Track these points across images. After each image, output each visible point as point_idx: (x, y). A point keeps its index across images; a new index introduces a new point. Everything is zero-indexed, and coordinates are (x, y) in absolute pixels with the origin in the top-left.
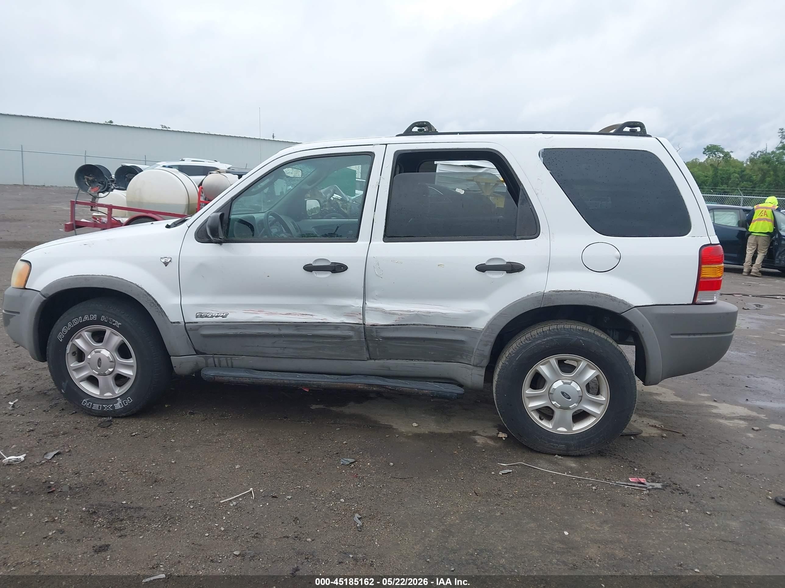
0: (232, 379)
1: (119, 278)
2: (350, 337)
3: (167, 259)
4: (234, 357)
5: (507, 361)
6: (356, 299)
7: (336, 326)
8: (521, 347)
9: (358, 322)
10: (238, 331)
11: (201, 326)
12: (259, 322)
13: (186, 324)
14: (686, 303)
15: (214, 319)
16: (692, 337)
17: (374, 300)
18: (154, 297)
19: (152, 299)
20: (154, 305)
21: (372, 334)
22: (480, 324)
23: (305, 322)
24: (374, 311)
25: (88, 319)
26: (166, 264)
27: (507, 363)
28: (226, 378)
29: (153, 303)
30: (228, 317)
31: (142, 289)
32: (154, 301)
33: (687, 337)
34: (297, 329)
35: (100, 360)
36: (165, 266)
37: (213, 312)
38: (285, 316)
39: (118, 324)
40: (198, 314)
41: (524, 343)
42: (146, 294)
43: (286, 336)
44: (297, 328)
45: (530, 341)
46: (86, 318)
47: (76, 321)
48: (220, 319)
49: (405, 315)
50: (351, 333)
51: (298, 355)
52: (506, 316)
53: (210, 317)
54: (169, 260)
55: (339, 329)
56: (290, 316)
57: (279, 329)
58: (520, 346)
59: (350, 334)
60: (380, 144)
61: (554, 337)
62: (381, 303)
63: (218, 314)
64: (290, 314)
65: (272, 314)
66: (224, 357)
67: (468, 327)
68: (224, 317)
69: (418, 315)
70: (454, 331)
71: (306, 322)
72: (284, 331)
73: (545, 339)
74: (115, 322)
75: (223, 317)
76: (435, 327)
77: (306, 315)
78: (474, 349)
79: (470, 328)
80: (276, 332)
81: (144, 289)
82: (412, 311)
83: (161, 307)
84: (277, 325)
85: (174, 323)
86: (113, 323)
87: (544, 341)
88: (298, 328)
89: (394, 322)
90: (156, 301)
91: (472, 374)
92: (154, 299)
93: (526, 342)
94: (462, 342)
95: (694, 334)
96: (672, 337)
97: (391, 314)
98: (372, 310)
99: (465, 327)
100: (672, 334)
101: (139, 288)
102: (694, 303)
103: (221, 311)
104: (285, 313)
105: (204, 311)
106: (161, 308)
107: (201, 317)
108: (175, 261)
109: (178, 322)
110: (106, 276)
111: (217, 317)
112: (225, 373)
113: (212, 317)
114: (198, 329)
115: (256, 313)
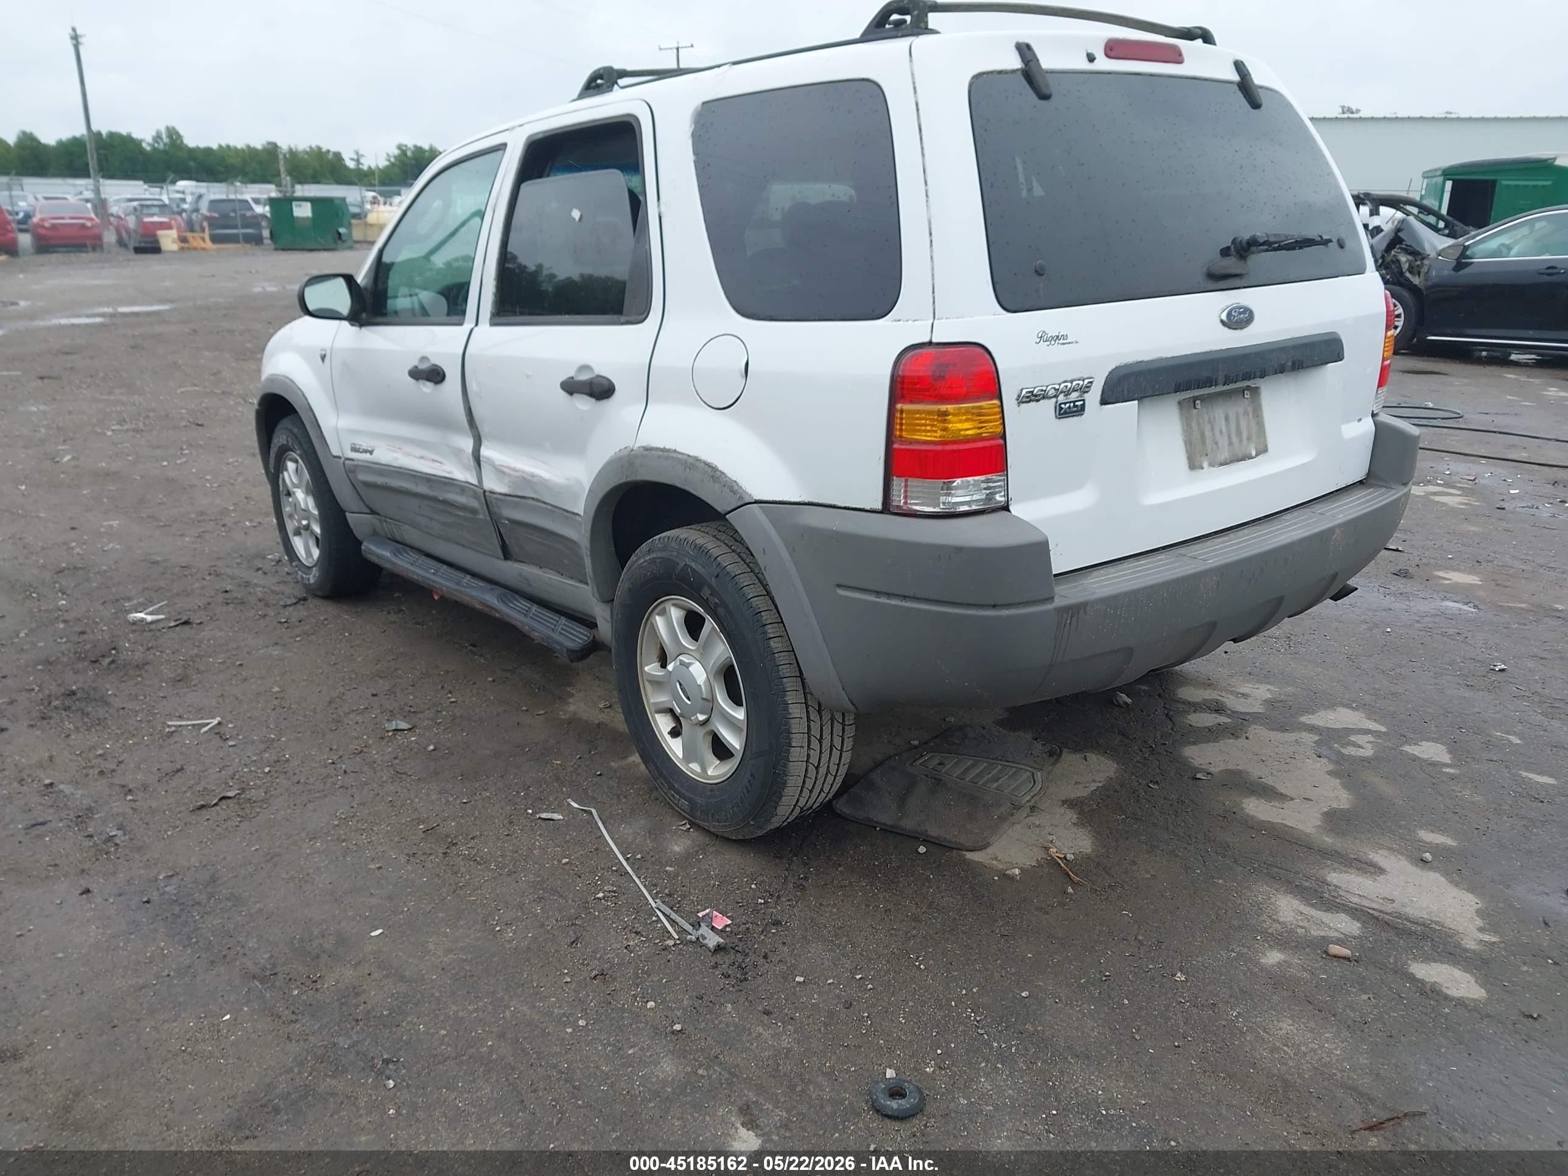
2: (476, 511)
3: (323, 352)
4: (400, 525)
7: (462, 488)
10: (384, 481)
11: (356, 466)
12: (398, 467)
14: (868, 508)
16: (883, 600)
17: (488, 443)
19: (313, 417)
20: (314, 426)
21: (495, 510)
24: (487, 463)
26: (323, 359)
30: (374, 454)
31: (306, 398)
33: (871, 598)
34: (430, 486)
36: (322, 363)
37: (363, 444)
38: (418, 460)
40: (352, 446)
42: (308, 407)
43: (424, 497)
44: (429, 484)
49: (512, 475)
50: (476, 504)
53: (362, 453)
54: (324, 354)
55: (465, 493)
56: (422, 461)
57: (415, 483)
60: (519, 127)
62: (494, 450)
63: (367, 447)
64: (422, 457)
65: (408, 454)
66: (393, 523)
68: (371, 455)
69: (524, 479)
70: (567, 519)
72: (420, 488)
77: (436, 461)
82: (517, 469)
84: (412, 476)
85: (336, 457)
89: (508, 489)
90: (317, 420)
94: (576, 544)
95: (889, 595)
96: (841, 592)
97: (501, 471)
100: (839, 586)
101: (303, 397)
102: (887, 508)
104: (419, 455)
107: (355, 451)
109: (339, 456)
111: (366, 452)
114: (354, 471)
115: (396, 452)
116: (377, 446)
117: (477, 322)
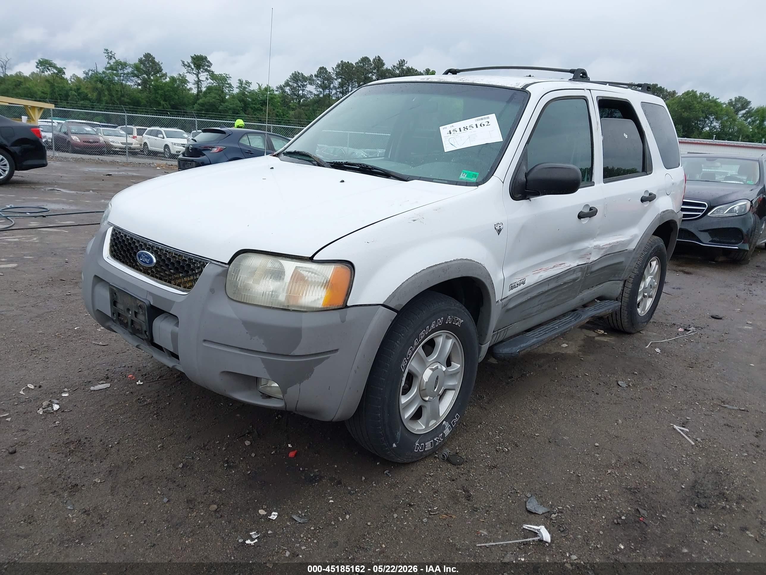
2: (577, 278)
3: (500, 226)
6: (591, 240)
7: (574, 270)
9: (586, 262)
11: (510, 300)
12: (541, 281)
13: (502, 301)
15: (519, 288)
22: (632, 246)
23: (561, 272)
24: (596, 248)
25: (434, 326)
26: (499, 231)
27: (638, 272)
32: (491, 281)
35: (438, 378)
36: (498, 234)
38: (553, 269)
39: (460, 322)
40: (510, 286)
44: (557, 280)
47: (422, 336)
50: (580, 274)
53: (516, 287)
54: (502, 227)
55: (575, 272)
57: (548, 285)
60: (587, 90)
61: (653, 247)
62: (598, 241)
63: (521, 281)
64: (554, 267)
65: (547, 269)
69: (612, 246)
70: (620, 254)
72: (550, 286)
74: (458, 321)
75: (523, 283)
77: (562, 264)
78: (626, 267)
79: (627, 250)
82: (611, 243)
85: (497, 302)
86: (455, 323)
89: (601, 256)
91: (618, 287)
94: (621, 263)
99: (624, 251)
101: (484, 268)
103: (524, 277)
105: (517, 280)
107: (512, 289)
111: (520, 284)
112: (524, 345)
113: (518, 285)
114: (507, 305)
115: (539, 272)
116: (527, 276)
117: (599, 183)
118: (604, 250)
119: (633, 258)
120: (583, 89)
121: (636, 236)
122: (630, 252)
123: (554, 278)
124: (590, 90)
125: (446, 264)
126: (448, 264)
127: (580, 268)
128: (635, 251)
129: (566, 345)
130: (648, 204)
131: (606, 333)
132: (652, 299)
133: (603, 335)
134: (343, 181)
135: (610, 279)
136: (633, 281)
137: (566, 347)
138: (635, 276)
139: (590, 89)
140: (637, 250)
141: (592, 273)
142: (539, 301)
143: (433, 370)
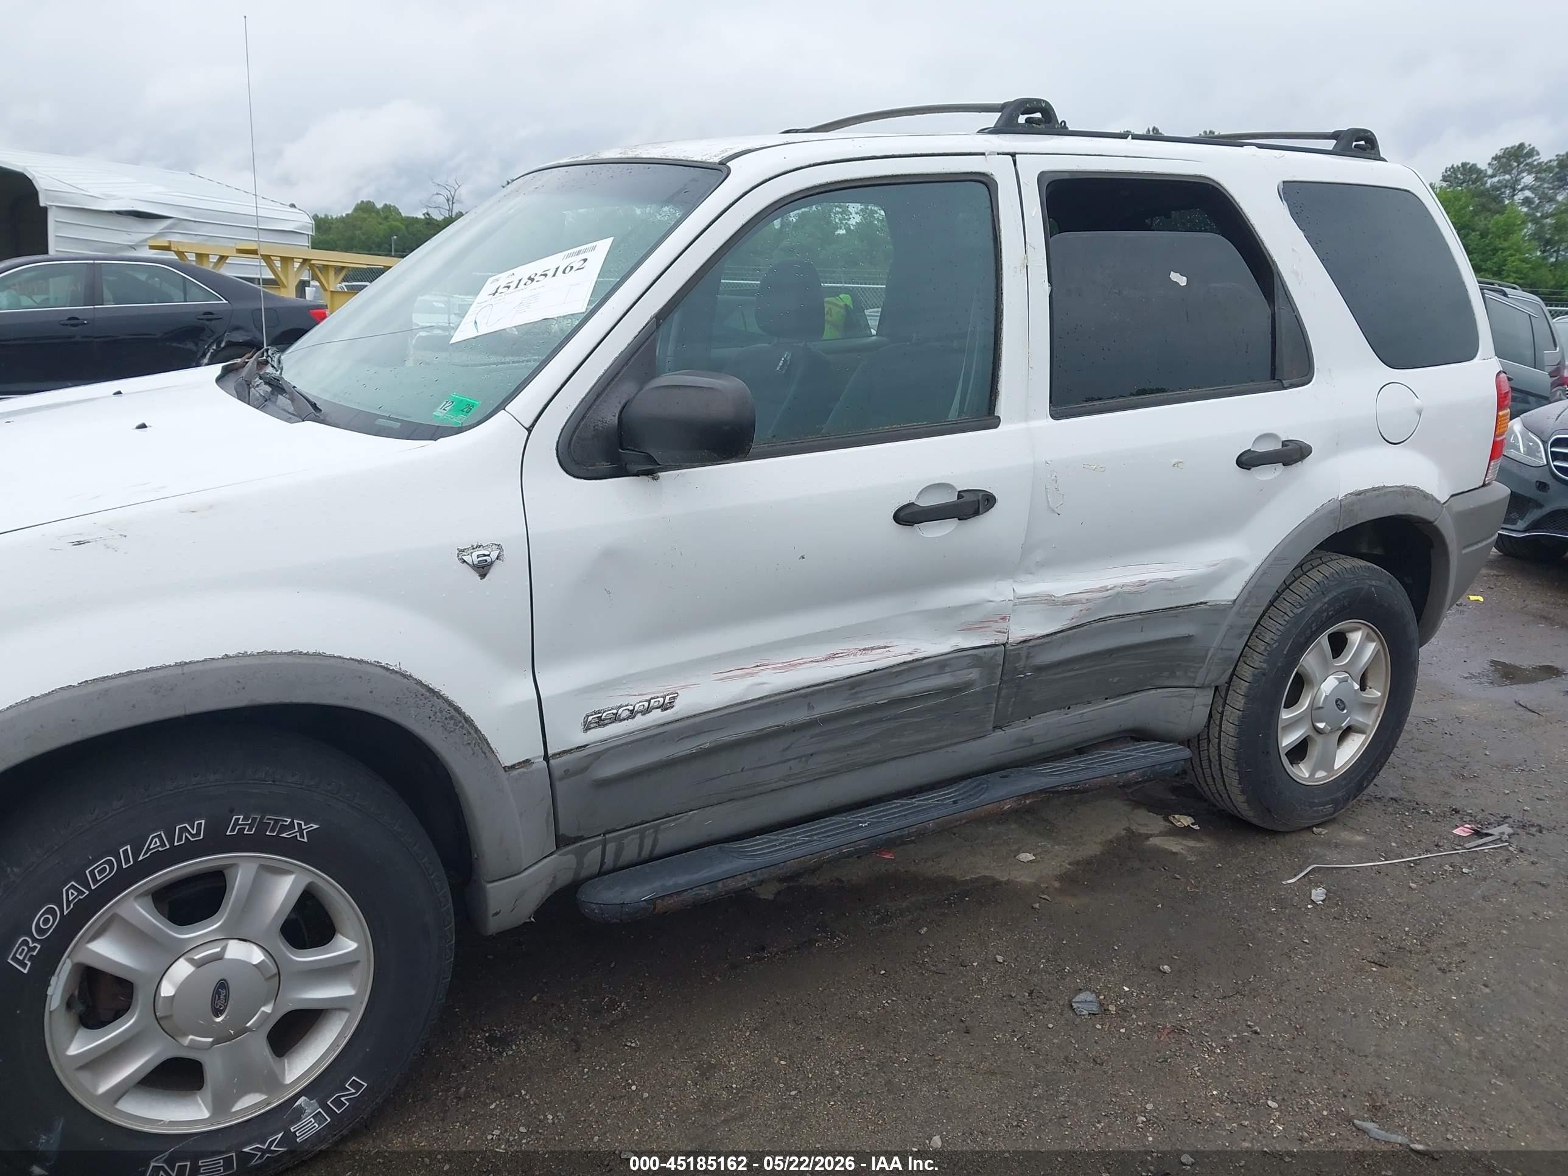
0: (706, 892)
1: (307, 654)
2: (968, 685)
3: (487, 553)
4: (664, 823)
5: (1264, 662)
6: (997, 580)
7: (941, 664)
8: (1288, 626)
9: (993, 642)
10: (706, 741)
11: (597, 756)
12: (759, 699)
13: (552, 761)
14: (1476, 486)
15: (640, 721)
16: (1474, 548)
17: (1030, 577)
18: (451, 698)
19: (446, 706)
20: (456, 724)
21: (1017, 665)
22: (1228, 592)
23: (872, 669)
24: (1031, 603)
25: (163, 844)
26: (483, 569)
27: (1265, 666)
28: (688, 896)
29: (452, 718)
30: (679, 704)
31: (405, 676)
32: (453, 712)
33: (1471, 549)
34: (852, 694)
35: (222, 986)
36: (476, 576)
37: (633, 700)
38: (825, 663)
39: (303, 829)
40: (590, 718)
41: (1291, 614)
42: (424, 691)
43: (826, 720)
44: (853, 691)
45: (1303, 609)
46: (154, 843)
47: (101, 872)
48: (657, 716)
49: (1095, 599)
50: (973, 674)
51: (839, 765)
52: (1285, 562)
53: (627, 719)
54: (494, 555)
55: (948, 669)
56: (837, 661)
57: (810, 707)
58: (1285, 623)
59: (971, 676)
60: (998, 154)
61: (1339, 591)
62: (1044, 582)
63: (649, 701)
64: (834, 656)
65: (790, 666)
66: (632, 833)
67: (1201, 603)
68: (667, 709)
69: (1120, 595)
70: (1176, 616)
71: (875, 670)
72: (823, 709)
73: (1327, 599)
74: (291, 826)
75: (664, 707)
76: (1140, 617)
77: (873, 649)
78: (1208, 650)
79: (1205, 603)
80: (801, 716)
81: (410, 676)
82: (1109, 587)
83: (477, 723)
84: (801, 696)
85: (513, 767)
86: (280, 831)
87: (1326, 603)
88: (857, 689)
89: (1068, 622)
90: (457, 710)
91: (1193, 707)
92: (450, 704)
93: (1295, 611)
94: (1188, 638)
97: (1068, 602)
98: (1026, 603)
99: (1197, 604)
100: (1465, 548)
101: (393, 676)
102: (1484, 484)
103: (657, 690)
104: (823, 655)
105: (605, 703)
106: (477, 730)
107: (600, 726)
108: (515, 554)
109: (527, 762)
110: (245, 655)
111: (646, 711)
112: (682, 880)
113: (633, 714)
114: (587, 768)
115: (752, 674)
116: (683, 687)
117: (1027, 418)
118: (1077, 608)
119: (1231, 627)
120: (983, 154)
121: (1235, 565)
122: (1220, 610)
123: (828, 689)
124: (1013, 155)
125: (179, 671)
126: (186, 669)
127: (973, 657)
128: (1236, 608)
129: (1030, 857)
130: (1277, 474)
131: (1196, 827)
132: (1363, 737)
133: (1186, 831)
134: (143, 426)
135: (1159, 683)
136: (1249, 688)
137: (1031, 861)
138: (1254, 675)
139: (1012, 151)
140: (1244, 605)
141: (1040, 669)
142: (784, 750)
143: (199, 964)
